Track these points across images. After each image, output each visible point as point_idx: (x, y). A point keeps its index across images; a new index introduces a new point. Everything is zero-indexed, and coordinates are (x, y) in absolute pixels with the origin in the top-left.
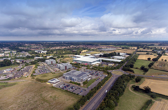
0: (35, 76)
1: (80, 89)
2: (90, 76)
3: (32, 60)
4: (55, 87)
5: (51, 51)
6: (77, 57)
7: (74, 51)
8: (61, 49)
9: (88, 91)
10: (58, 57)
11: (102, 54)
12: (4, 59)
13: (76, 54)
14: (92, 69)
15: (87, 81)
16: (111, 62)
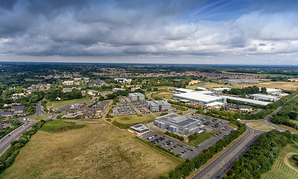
0: (112, 117)
1: (182, 146)
2: (202, 126)
3: (109, 92)
4: (140, 138)
5: (138, 79)
6: (182, 92)
7: (176, 81)
8: (154, 78)
9: (197, 152)
10: (149, 90)
11: (228, 89)
12: (73, 88)
13: (179, 87)
14: (207, 114)
15: (195, 134)
16: (246, 105)
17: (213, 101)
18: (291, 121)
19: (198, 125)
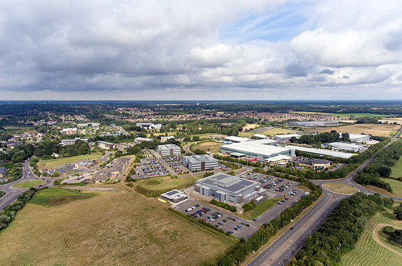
0: (134, 181)
1: (234, 220)
2: (262, 190)
3: (130, 144)
4: (176, 210)
5: (170, 124)
6: (232, 141)
7: (224, 126)
8: (193, 121)
9: (255, 227)
10: (187, 140)
11: (298, 136)
12: (76, 139)
13: (229, 134)
14: (268, 173)
15: (253, 202)
16: (322, 158)
17: (277, 155)
18: (382, 180)
19: (256, 189)
